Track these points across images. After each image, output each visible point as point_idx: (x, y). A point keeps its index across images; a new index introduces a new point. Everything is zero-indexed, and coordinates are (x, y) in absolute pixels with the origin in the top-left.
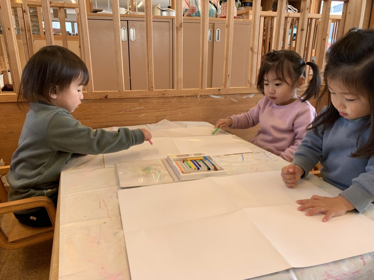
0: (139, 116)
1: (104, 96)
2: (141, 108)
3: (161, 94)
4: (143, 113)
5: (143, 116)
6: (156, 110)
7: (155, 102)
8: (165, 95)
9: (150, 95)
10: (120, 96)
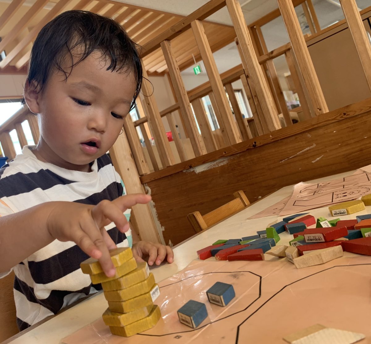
0: (313, 162)
2: (312, 147)
3: (340, 115)
4: (318, 155)
5: (320, 159)
6: (340, 144)
7: (334, 132)
8: (347, 115)
9: (320, 123)
10: (273, 139)
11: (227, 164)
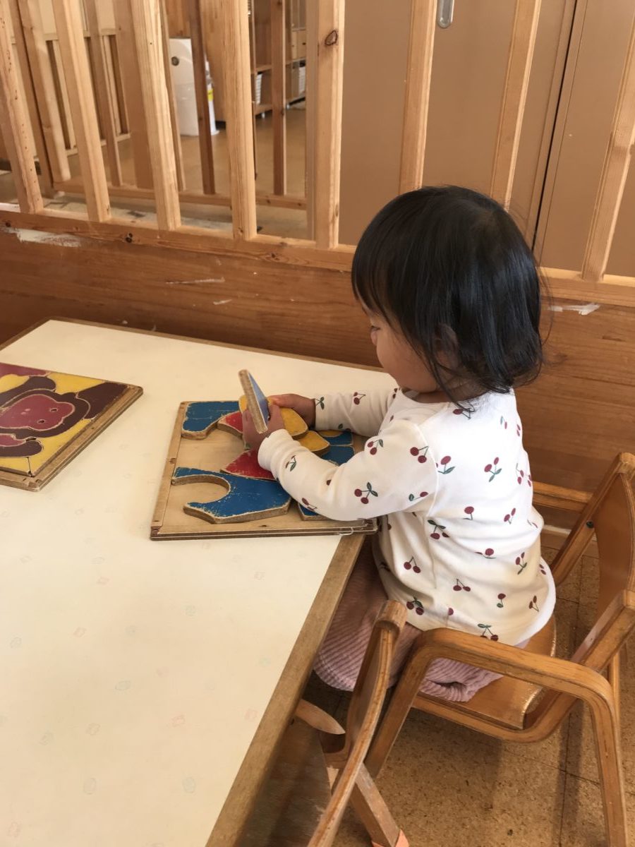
0: (216, 303)
1: (123, 237)
2: (219, 281)
3: (267, 254)
4: (225, 297)
5: (226, 304)
6: (257, 295)
7: (255, 273)
8: (277, 259)
9: (236, 252)
10: (160, 243)
11: (79, 247)
